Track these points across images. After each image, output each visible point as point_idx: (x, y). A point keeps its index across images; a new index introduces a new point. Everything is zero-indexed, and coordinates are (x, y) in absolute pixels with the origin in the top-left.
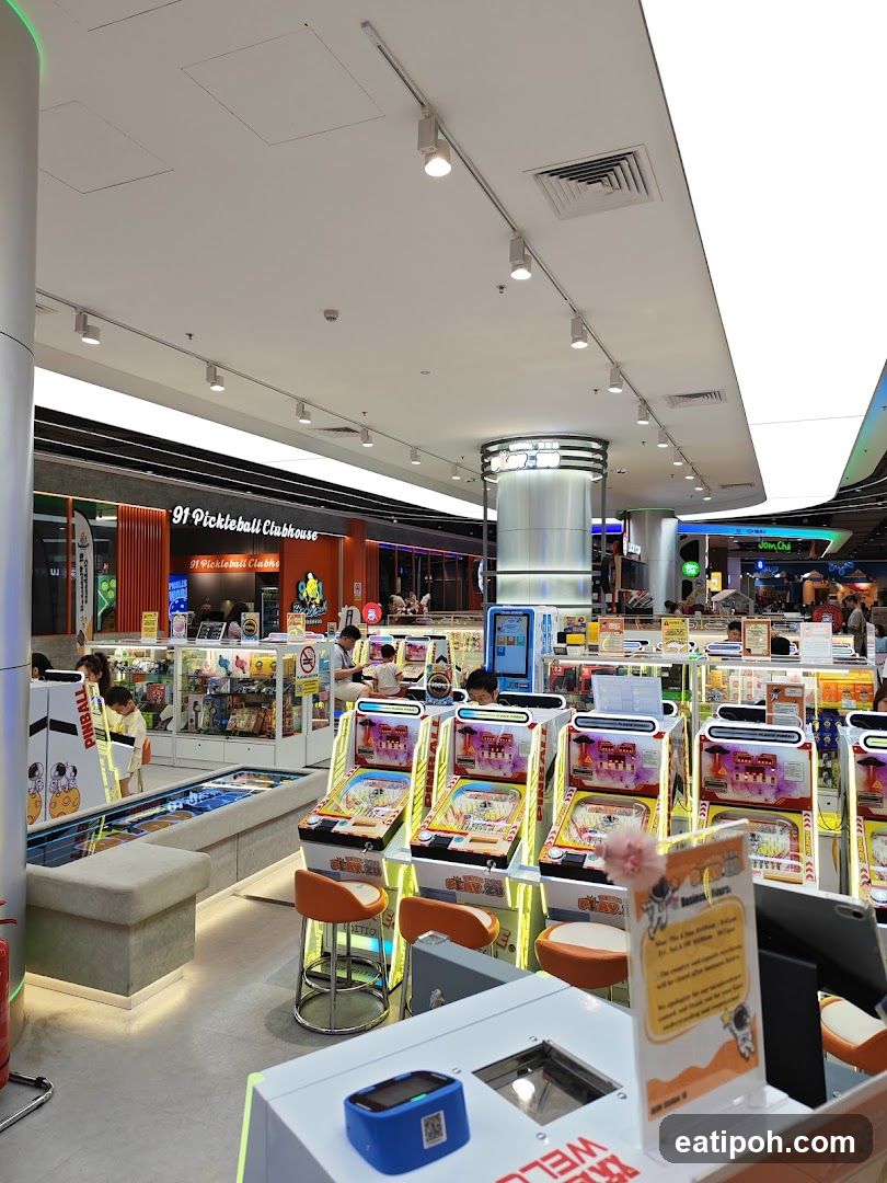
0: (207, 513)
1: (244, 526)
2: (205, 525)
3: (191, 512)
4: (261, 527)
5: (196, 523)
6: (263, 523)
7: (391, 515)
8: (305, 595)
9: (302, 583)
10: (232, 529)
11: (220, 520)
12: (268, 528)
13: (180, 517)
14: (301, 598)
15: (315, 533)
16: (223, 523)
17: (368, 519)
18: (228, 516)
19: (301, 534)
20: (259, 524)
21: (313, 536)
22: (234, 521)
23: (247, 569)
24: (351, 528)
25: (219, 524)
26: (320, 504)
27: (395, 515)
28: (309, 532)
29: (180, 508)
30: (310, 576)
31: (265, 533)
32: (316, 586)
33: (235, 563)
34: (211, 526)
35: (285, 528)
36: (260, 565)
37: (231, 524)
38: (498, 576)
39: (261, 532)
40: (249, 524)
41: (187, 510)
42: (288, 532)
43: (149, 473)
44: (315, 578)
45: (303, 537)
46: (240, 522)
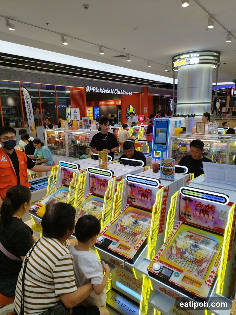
0: (97, 88)
1: (108, 91)
2: (96, 92)
3: (92, 88)
4: (114, 91)
5: (93, 91)
6: (114, 90)
7: (156, 85)
8: (129, 112)
9: (128, 108)
10: (105, 92)
11: (101, 90)
12: (116, 92)
13: (88, 89)
14: (128, 113)
15: (132, 92)
16: (102, 90)
17: (149, 87)
18: (103, 89)
19: (127, 93)
20: (113, 90)
21: (131, 93)
22: (105, 90)
23: (114, 105)
24: (143, 90)
25: (101, 91)
26: (132, 83)
27: (157, 85)
28: (130, 92)
29: (88, 87)
30: (131, 106)
31: (115, 93)
32: (133, 109)
33: (111, 103)
34: (98, 92)
35: (121, 91)
36: (118, 103)
37: (104, 91)
38: (177, 105)
39: (114, 93)
40: (110, 91)
41: (90, 87)
42: (122, 92)
43: (76, 76)
44: (133, 106)
45: (127, 94)
46: (107, 90)
